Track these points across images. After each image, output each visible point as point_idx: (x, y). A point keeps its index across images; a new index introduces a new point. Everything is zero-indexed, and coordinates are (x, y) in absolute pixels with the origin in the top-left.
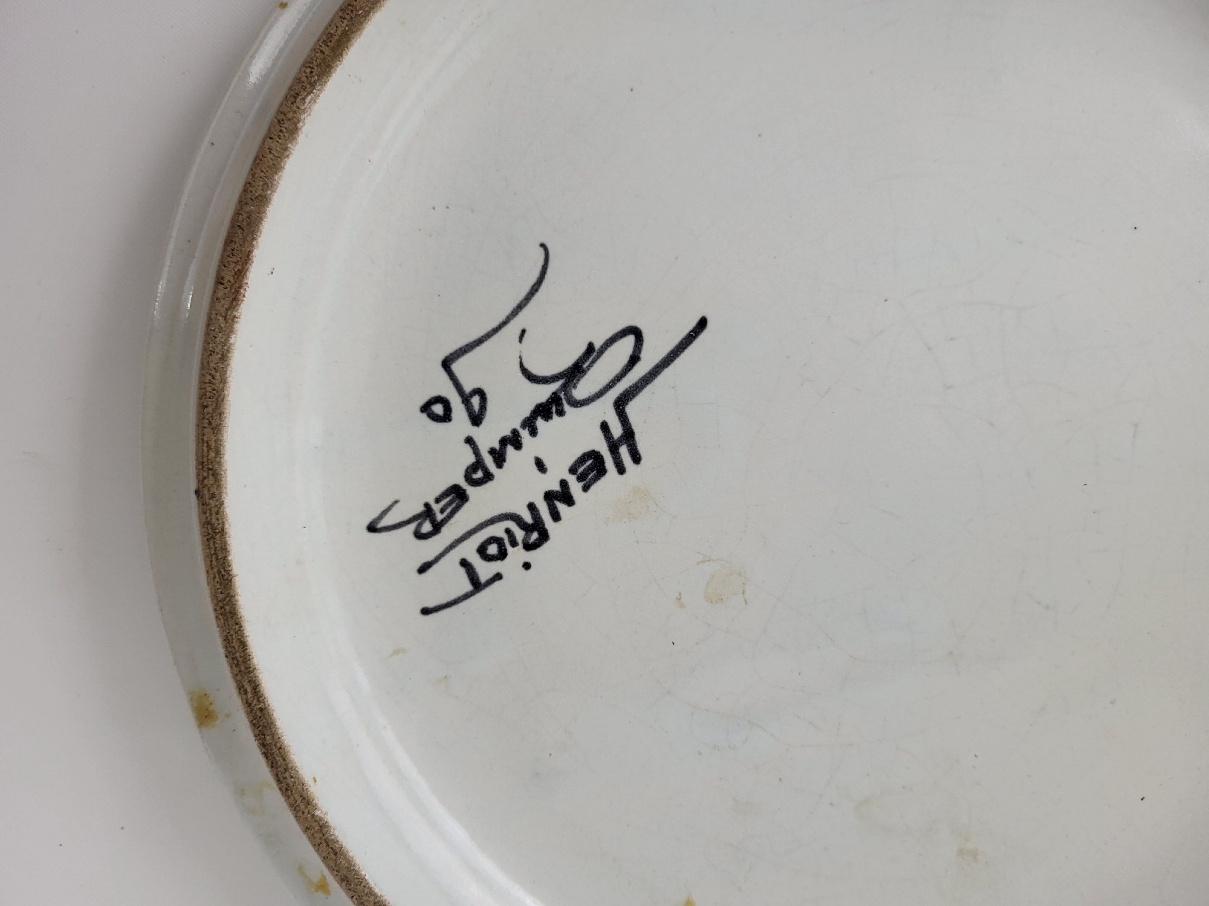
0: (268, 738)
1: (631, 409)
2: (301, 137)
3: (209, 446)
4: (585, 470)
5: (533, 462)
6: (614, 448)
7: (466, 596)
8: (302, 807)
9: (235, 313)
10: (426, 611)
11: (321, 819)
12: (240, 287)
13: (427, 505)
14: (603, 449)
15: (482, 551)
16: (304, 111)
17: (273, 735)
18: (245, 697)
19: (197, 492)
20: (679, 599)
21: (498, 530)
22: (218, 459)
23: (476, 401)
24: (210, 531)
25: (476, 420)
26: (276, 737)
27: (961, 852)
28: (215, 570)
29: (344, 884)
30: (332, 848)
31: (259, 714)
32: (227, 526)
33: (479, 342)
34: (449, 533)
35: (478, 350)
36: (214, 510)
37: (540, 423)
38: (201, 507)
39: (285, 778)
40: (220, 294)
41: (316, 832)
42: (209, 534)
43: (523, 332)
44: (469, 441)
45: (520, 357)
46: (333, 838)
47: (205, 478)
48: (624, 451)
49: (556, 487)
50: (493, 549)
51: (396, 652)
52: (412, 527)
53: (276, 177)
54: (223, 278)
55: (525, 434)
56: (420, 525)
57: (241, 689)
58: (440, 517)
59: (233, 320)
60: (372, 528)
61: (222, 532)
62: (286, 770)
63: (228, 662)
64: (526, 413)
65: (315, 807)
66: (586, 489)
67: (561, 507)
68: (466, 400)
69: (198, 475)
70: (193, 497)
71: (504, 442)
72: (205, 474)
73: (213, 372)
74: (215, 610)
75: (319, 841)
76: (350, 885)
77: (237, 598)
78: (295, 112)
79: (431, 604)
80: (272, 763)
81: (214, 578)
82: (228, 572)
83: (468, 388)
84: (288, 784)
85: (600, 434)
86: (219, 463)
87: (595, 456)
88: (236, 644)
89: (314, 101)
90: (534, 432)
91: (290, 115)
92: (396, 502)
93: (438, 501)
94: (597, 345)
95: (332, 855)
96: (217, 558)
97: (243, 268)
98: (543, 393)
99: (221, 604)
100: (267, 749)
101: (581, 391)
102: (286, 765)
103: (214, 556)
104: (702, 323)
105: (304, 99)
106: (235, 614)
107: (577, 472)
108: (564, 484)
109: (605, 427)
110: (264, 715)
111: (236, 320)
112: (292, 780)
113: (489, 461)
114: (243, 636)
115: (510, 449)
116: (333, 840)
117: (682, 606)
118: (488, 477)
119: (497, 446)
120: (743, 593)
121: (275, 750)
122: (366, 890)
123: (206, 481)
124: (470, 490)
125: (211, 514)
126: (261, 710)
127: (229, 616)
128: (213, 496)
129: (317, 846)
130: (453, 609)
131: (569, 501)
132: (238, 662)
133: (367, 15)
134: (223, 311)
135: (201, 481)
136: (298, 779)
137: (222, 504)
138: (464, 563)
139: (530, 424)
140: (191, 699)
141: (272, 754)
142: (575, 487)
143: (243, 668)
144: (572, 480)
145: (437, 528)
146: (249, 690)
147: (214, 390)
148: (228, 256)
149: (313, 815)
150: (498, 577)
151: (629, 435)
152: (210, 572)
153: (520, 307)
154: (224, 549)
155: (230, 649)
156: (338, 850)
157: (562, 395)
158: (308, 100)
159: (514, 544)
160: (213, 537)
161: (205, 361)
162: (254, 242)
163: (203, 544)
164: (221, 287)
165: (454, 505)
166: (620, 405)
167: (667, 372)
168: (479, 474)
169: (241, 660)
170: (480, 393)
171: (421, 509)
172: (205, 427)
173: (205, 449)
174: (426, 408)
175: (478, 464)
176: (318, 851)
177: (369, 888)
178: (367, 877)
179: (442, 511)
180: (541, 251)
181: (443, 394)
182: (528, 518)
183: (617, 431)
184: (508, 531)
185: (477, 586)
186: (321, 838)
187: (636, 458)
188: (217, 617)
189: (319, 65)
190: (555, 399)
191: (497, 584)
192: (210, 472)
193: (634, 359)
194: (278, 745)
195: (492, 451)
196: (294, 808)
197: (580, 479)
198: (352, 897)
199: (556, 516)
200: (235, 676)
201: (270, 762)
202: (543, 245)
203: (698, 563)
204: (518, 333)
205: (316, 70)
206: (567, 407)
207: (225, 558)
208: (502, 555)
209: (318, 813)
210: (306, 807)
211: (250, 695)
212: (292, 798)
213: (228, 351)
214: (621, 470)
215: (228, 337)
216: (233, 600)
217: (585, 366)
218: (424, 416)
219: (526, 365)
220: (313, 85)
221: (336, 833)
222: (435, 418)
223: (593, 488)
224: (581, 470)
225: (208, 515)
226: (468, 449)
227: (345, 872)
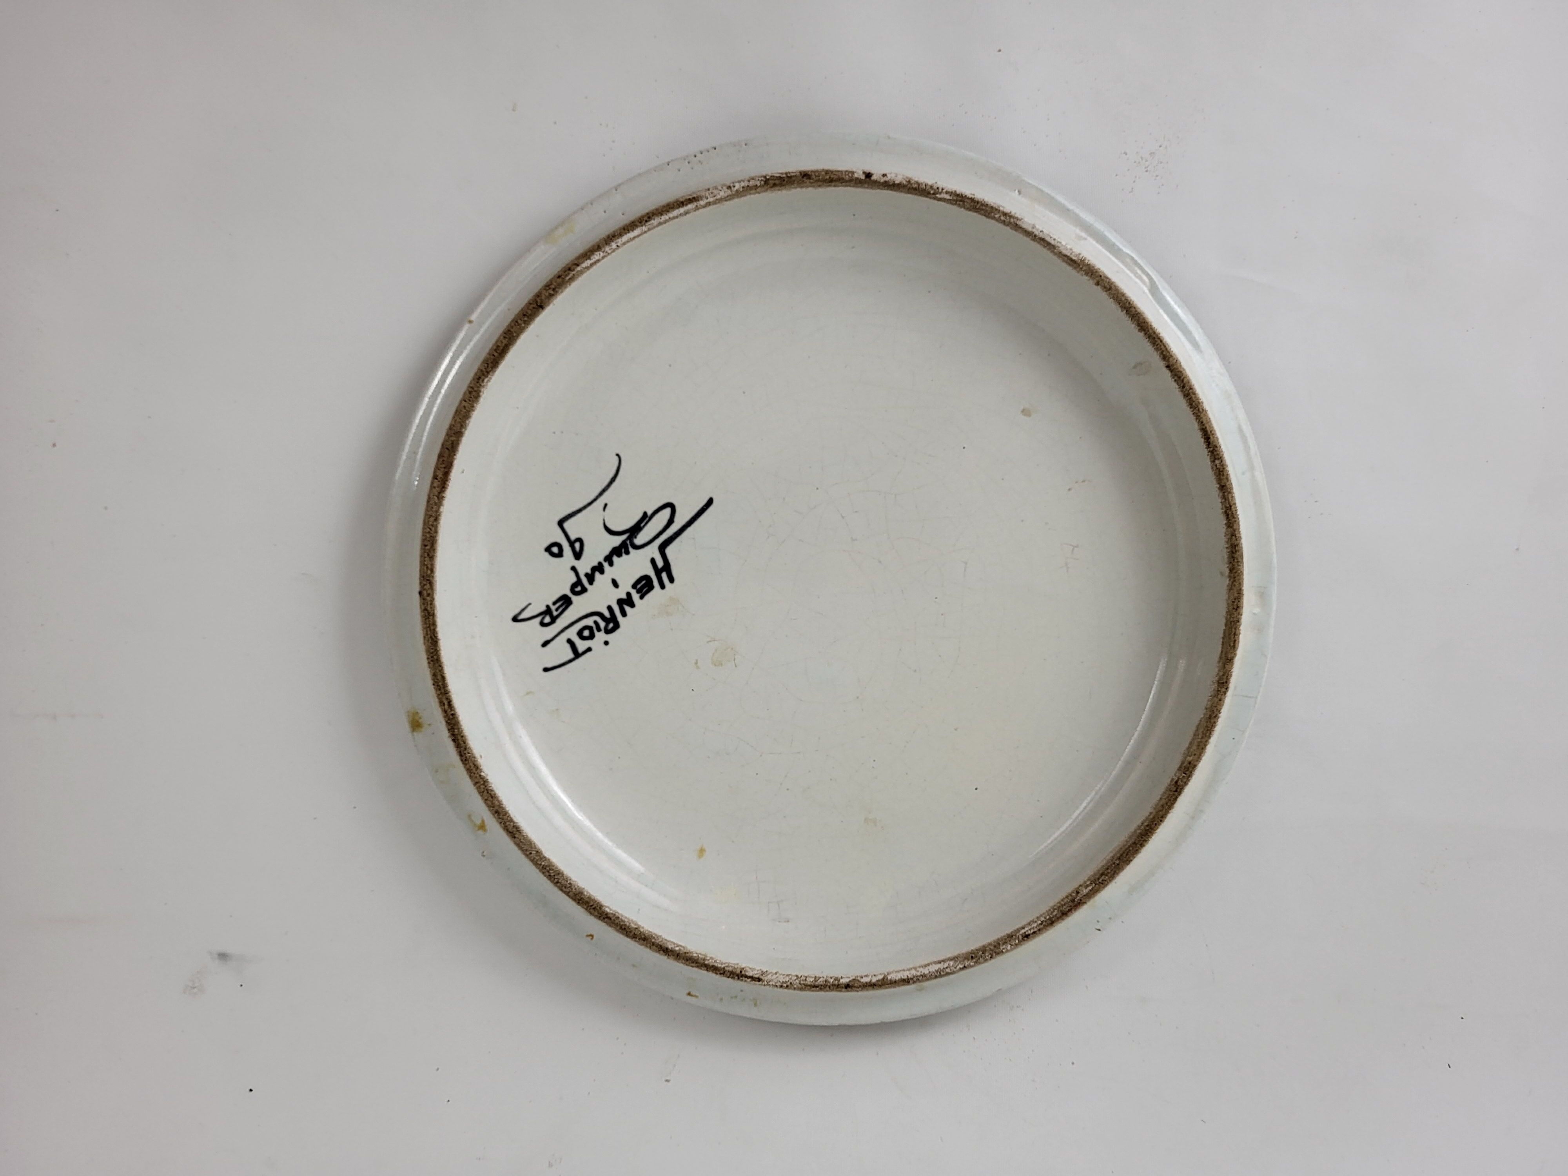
0: (456, 730)
1: (669, 551)
2: (481, 400)
3: (427, 568)
4: (641, 586)
5: (610, 581)
6: (658, 572)
7: (570, 661)
8: (474, 770)
9: (444, 495)
10: (546, 670)
11: (484, 778)
12: (447, 481)
13: (548, 606)
14: (652, 574)
15: (580, 634)
16: (483, 387)
17: (459, 729)
18: (443, 707)
19: (420, 593)
20: (696, 663)
21: (589, 622)
22: (432, 575)
23: (577, 545)
24: (427, 614)
25: (578, 555)
26: (461, 730)
27: (866, 820)
28: (429, 636)
29: (496, 815)
30: (490, 794)
31: (451, 717)
32: (436, 612)
33: (580, 511)
34: (561, 623)
35: (579, 515)
36: (429, 603)
37: (615, 558)
38: (422, 601)
39: (465, 754)
40: (435, 485)
41: (482, 785)
42: (426, 616)
43: (606, 505)
44: (573, 569)
45: (604, 520)
46: (491, 788)
47: (425, 585)
48: (664, 575)
49: (624, 596)
50: (586, 633)
51: (528, 693)
52: (539, 619)
53: (467, 422)
54: (437, 476)
55: (606, 565)
56: (543, 618)
57: (441, 703)
58: (555, 613)
59: (442, 499)
60: (515, 619)
61: (433, 615)
62: (465, 749)
63: (434, 688)
64: (607, 552)
65: (481, 771)
66: (642, 598)
67: (627, 609)
68: (572, 544)
69: (421, 583)
70: (418, 595)
71: (594, 569)
72: (425, 583)
73: (431, 527)
74: (428, 658)
75: (483, 790)
76: (500, 815)
77: (441, 652)
78: (478, 387)
79: (549, 666)
80: (458, 745)
81: (428, 640)
82: (436, 637)
83: (573, 538)
84: (466, 757)
85: (650, 566)
86: (433, 577)
87: (646, 578)
88: (439, 677)
89: (489, 381)
90: (611, 564)
91: (476, 389)
92: (530, 604)
93: (554, 604)
94: (649, 513)
95: (490, 799)
96: (430, 630)
97: (449, 471)
98: (617, 541)
99: (432, 655)
100: (455, 737)
101: (638, 541)
102: (466, 746)
103: (428, 629)
104: (710, 502)
105: (483, 381)
106: (440, 661)
107: (636, 587)
108: (629, 594)
109: (653, 561)
110: (454, 717)
111: (444, 499)
112: (469, 755)
113: (585, 581)
114: (443, 673)
115: (597, 574)
116: (491, 789)
117: (698, 668)
118: (584, 590)
119: (589, 571)
120: (734, 660)
121: (459, 738)
122: (509, 819)
123: (425, 587)
124: (574, 598)
125: (427, 605)
126: (452, 715)
127: (435, 662)
128: (428, 595)
129: (481, 793)
130: (563, 668)
131: (632, 605)
132: (440, 688)
133: (518, 336)
134: (436, 494)
135: (422, 586)
136: (473, 754)
137: (434, 599)
138: (569, 641)
139: (609, 559)
140: (408, 716)
141: (458, 740)
142: (635, 597)
143: (443, 691)
144: (634, 593)
145: (554, 620)
146: (446, 703)
147: (431, 536)
148: (441, 464)
149: (480, 776)
150: (589, 649)
151: (667, 567)
152: (426, 637)
153: (604, 491)
154: (434, 624)
155: (436, 680)
156: (493, 796)
157: (628, 542)
158: (486, 380)
159: (599, 630)
160: (428, 618)
161: (426, 521)
162: (455, 457)
163: (422, 621)
164: (436, 480)
165: (563, 607)
166: (662, 548)
167: (689, 530)
168: (579, 589)
169: (442, 686)
170: (580, 540)
171: (544, 608)
172: (426, 557)
173: (425, 569)
174: (548, 549)
175: (579, 582)
176: (482, 796)
177: (511, 817)
178: (509, 812)
179: (557, 610)
180: (617, 458)
181: (558, 541)
182: (607, 614)
183: (660, 563)
184: (596, 622)
185: (577, 655)
186: (484, 788)
187: (672, 580)
188: (429, 663)
189: (492, 363)
190: (624, 545)
191: (589, 654)
192: (428, 582)
193: (671, 521)
194: (462, 735)
195: (587, 575)
196: (469, 771)
197: (638, 592)
198: (501, 823)
199: (624, 614)
200: (438, 695)
201: (457, 745)
202: (618, 455)
203: (708, 642)
204: (603, 505)
205: (490, 365)
206: (631, 549)
207: (434, 630)
208: (592, 636)
209: (482, 774)
210: (476, 770)
211: (446, 706)
212: (468, 766)
213: (439, 515)
214: (663, 586)
215: (439, 508)
216: (438, 653)
217: (642, 525)
218: (547, 554)
219: (608, 525)
220: (488, 373)
221: (493, 786)
222: (553, 555)
223: (647, 597)
224: (639, 586)
225: (426, 605)
226: (572, 574)
227: (496, 808)
